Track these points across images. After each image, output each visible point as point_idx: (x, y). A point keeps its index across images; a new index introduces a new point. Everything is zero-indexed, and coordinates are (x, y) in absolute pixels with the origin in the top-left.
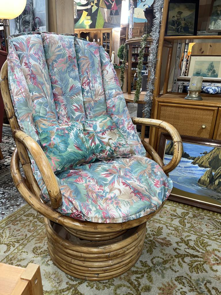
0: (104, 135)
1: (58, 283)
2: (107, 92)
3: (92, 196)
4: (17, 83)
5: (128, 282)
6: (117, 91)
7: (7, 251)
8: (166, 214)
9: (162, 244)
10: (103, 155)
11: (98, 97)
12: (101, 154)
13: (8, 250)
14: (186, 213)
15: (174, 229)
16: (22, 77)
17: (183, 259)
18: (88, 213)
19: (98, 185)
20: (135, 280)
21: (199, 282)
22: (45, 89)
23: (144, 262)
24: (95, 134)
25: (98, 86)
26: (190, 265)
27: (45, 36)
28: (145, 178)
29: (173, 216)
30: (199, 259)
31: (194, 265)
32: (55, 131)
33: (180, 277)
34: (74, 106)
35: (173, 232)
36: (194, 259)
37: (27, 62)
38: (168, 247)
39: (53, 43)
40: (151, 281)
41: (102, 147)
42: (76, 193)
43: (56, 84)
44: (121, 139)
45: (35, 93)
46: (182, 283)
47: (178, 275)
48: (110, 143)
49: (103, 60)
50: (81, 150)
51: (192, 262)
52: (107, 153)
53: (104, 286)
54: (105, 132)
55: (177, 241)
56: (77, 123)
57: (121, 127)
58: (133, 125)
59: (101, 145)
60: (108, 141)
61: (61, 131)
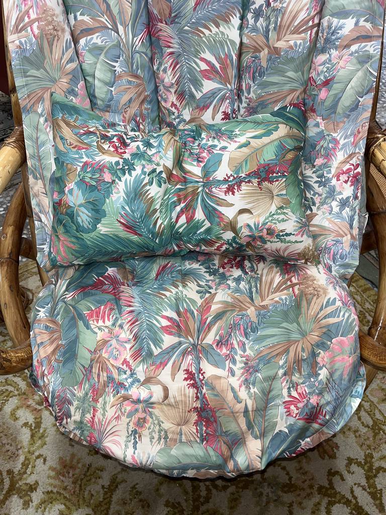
0: (233, 193)
2: (325, 22)
6: (362, 23)
10: (207, 249)
11: (287, 37)
12: (204, 247)
15: (371, 423)
18: (63, 418)
19: (131, 349)
24: (200, 189)
32: (79, 169)
34: (203, 60)
35: (363, 430)
40: (231, 508)
41: (208, 231)
44: (282, 217)
45: (81, 14)
48: (239, 226)
50: (136, 234)
52: (221, 246)
54: (239, 187)
55: (352, 457)
56: (160, 145)
57: (319, 164)
58: (359, 170)
59: (207, 224)
60: (236, 217)
61: (93, 173)
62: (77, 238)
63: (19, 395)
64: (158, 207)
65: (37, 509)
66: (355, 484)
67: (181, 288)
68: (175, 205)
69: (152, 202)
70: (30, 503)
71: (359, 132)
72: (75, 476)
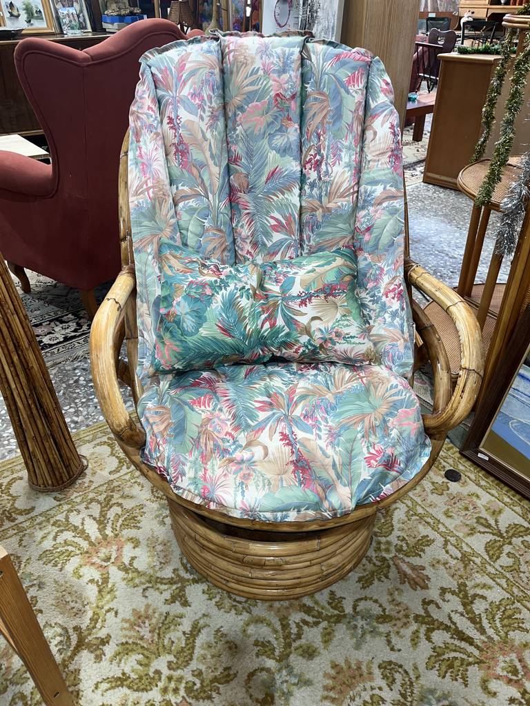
0: (306, 305)
1: (161, 563)
2: (362, 189)
3: (206, 444)
4: (142, 167)
5: (279, 620)
6: (388, 188)
7: (114, 471)
8: (467, 512)
9: (404, 577)
10: (287, 352)
11: (336, 200)
12: (284, 351)
13: (117, 471)
14: (522, 529)
15: (459, 555)
16: (155, 153)
17: (430, 631)
18: (178, 478)
19: (231, 425)
20: (298, 625)
21: (430, 697)
22: (205, 178)
23: (338, 596)
24: (279, 302)
25: (340, 173)
26: (438, 653)
27: (226, 46)
28: (353, 436)
29: (482, 524)
30: (471, 649)
31: (446, 656)
32: (185, 287)
33: (396, 664)
34: (272, 218)
35: (453, 562)
36: (457, 642)
37: (173, 116)
38: (416, 590)
39: (241, 62)
40: (325, 642)
41: (288, 335)
42: (177, 431)
43: (236, 164)
44: (346, 323)
45: (182, 186)
46: (391, 679)
47: (394, 660)
48: (313, 329)
49: (371, 101)
50: (230, 336)
51: (447, 648)
52: (298, 349)
53: (234, 606)
54: (310, 300)
55: (445, 587)
56: (246, 271)
57: (371, 287)
58: (402, 288)
59: (287, 330)
60: (309, 323)
61: (197, 288)
62: (181, 341)
63: (81, 554)
64: (247, 315)
65: (111, 661)
66: (452, 611)
67: (268, 380)
68: (260, 314)
69: (243, 311)
70: (103, 656)
71: (397, 262)
72: (152, 625)
